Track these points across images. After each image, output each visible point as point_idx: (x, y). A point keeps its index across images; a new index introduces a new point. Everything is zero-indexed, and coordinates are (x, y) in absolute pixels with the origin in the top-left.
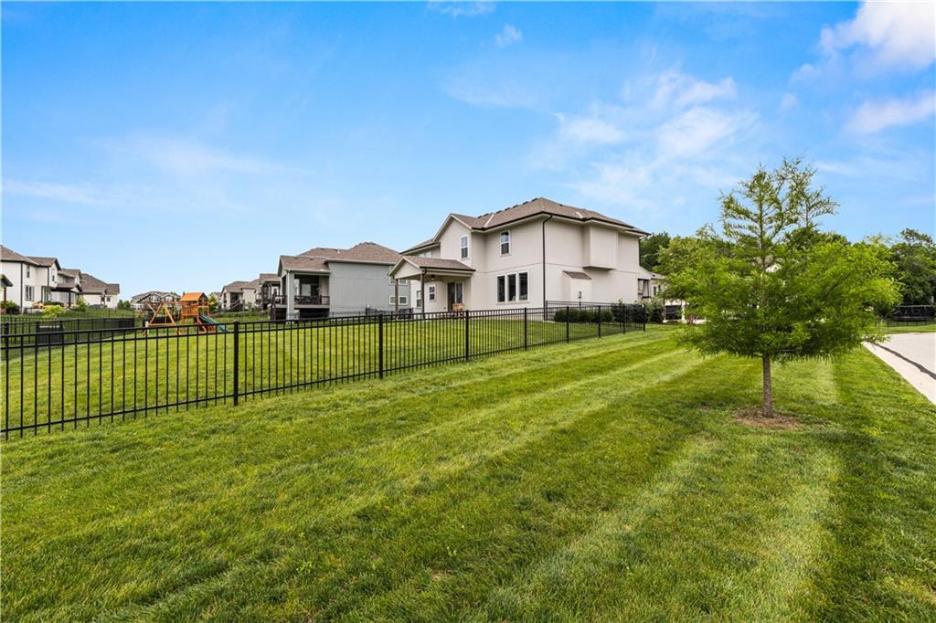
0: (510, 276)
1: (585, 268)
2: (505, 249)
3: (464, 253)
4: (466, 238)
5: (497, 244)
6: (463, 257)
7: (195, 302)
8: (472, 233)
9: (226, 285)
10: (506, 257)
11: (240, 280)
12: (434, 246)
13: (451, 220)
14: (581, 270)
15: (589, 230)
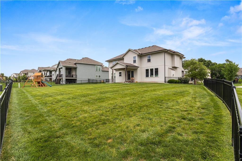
0: (151, 69)
1: (172, 67)
2: (149, 61)
3: (135, 61)
4: (135, 57)
5: (146, 59)
6: (134, 63)
7: (40, 76)
8: (138, 55)
9: (21, 71)
10: (149, 63)
11: (26, 69)
12: (122, 59)
13: (129, 51)
14: (171, 68)
15: (174, 56)
